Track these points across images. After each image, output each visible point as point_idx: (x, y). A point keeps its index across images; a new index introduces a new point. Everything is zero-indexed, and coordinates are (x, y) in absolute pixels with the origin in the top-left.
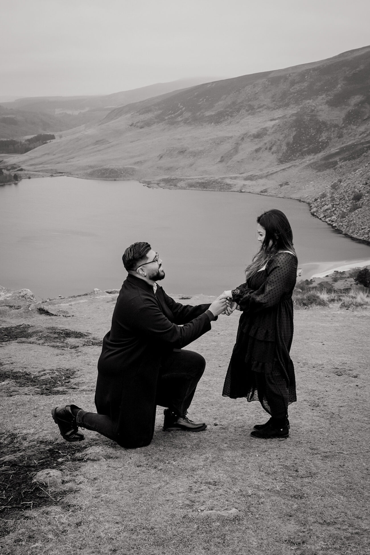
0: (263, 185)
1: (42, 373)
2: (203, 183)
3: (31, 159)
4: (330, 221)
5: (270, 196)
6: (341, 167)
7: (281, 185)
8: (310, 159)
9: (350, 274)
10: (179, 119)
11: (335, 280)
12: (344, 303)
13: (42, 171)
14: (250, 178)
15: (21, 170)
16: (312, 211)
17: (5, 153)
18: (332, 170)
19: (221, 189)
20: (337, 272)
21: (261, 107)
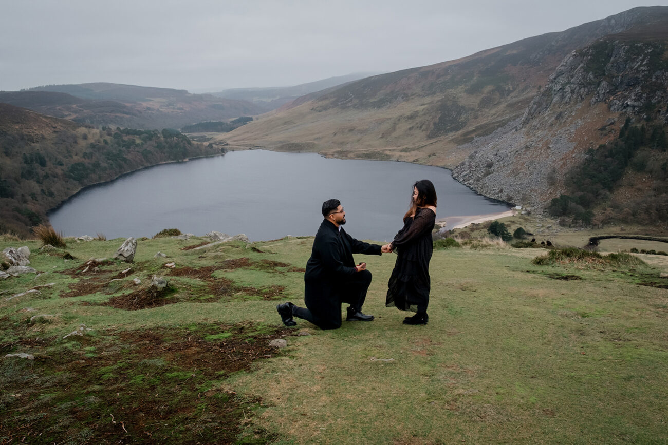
0: (415, 156)
1: (263, 288)
2: (368, 154)
3: (235, 136)
4: (468, 183)
5: (421, 164)
6: (476, 142)
7: (429, 156)
8: (452, 135)
9: (484, 225)
10: (349, 104)
11: (472, 230)
12: (473, 245)
13: (243, 145)
14: (405, 150)
15: (227, 144)
16: (454, 176)
17: (215, 132)
18: (470, 144)
19: (382, 159)
20: (473, 224)
21: (413, 95)
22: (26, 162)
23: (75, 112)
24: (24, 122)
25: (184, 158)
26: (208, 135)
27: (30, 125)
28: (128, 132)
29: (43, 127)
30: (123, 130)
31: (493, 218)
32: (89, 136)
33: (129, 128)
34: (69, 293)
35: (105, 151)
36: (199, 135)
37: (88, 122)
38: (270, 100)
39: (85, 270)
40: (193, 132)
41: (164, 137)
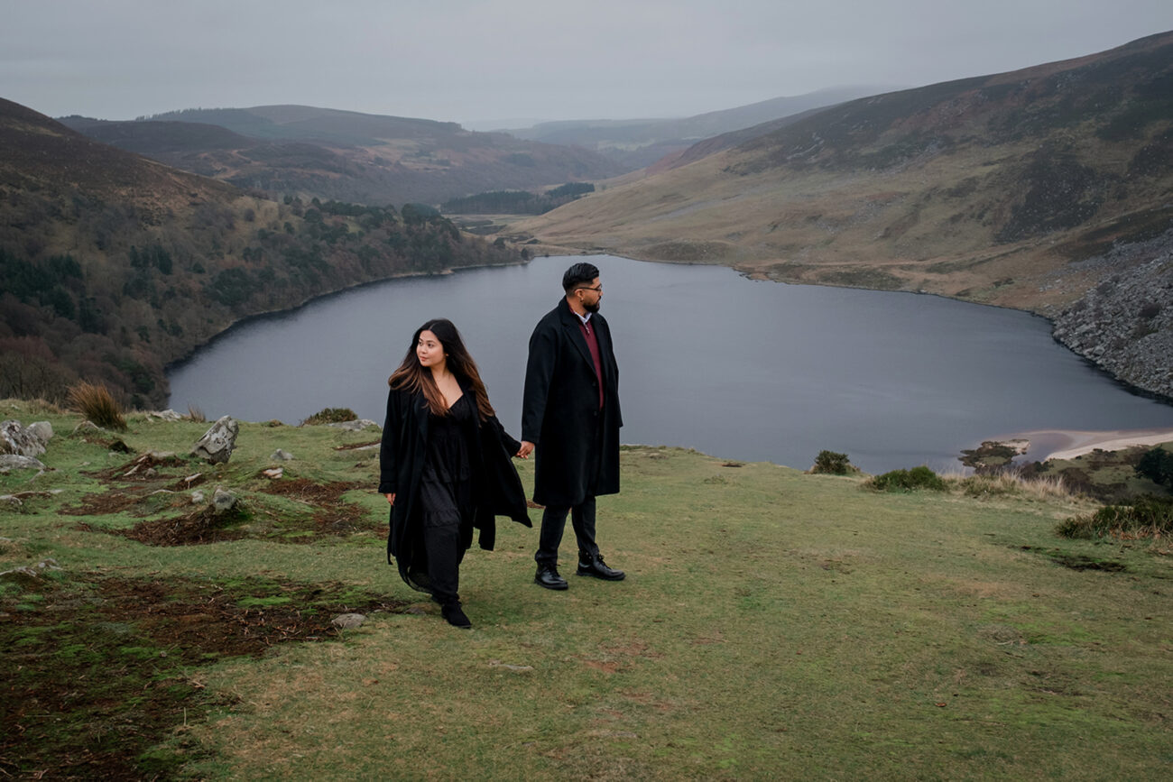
0: (963, 283)
2: (849, 275)
3: (552, 224)
4: (1091, 353)
5: (975, 303)
6: (1119, 254)
7: (997, 284)
8: (1055, 238)
9: (1126, 457)
10: (813, 160)
11: (1095, 466)
12: (972, 487)
13: (569, 245)
14: (939, 269)
15: (535, 242)
16: (1056, 333)
18: (1101, 259)
19: (882, 286)
20: (1099, 452)
21: (967, 140)
22: (134, 263)
23: (235, 165)
24: (138, 183)
25: (444, 268)
26: (496, 219)
27: (147, 188)
28: (333, 209)
29: (171, 193)
30: (325, 205)
31: (1151, 440)
32: (258, 216)
33: (337, 201)
34: (77, 508)
35: (287, 246)
36: (478, 220)
37: (258, 186)
38: (633, 147)
39: (130, 473)
40: (467, 212)
41: (406, 222)
